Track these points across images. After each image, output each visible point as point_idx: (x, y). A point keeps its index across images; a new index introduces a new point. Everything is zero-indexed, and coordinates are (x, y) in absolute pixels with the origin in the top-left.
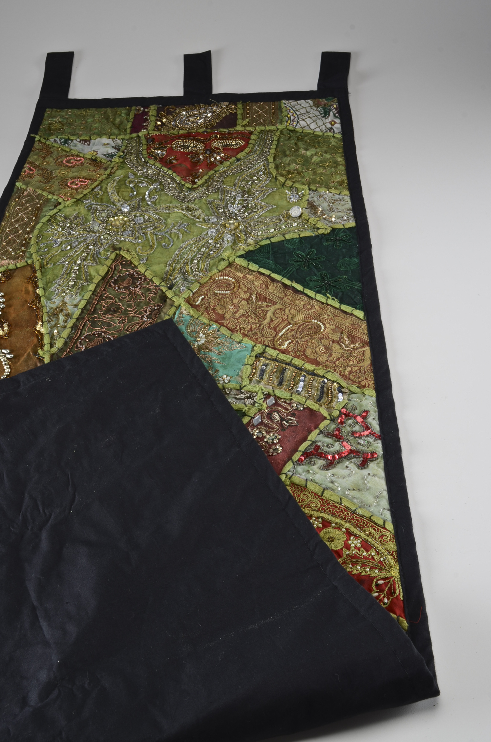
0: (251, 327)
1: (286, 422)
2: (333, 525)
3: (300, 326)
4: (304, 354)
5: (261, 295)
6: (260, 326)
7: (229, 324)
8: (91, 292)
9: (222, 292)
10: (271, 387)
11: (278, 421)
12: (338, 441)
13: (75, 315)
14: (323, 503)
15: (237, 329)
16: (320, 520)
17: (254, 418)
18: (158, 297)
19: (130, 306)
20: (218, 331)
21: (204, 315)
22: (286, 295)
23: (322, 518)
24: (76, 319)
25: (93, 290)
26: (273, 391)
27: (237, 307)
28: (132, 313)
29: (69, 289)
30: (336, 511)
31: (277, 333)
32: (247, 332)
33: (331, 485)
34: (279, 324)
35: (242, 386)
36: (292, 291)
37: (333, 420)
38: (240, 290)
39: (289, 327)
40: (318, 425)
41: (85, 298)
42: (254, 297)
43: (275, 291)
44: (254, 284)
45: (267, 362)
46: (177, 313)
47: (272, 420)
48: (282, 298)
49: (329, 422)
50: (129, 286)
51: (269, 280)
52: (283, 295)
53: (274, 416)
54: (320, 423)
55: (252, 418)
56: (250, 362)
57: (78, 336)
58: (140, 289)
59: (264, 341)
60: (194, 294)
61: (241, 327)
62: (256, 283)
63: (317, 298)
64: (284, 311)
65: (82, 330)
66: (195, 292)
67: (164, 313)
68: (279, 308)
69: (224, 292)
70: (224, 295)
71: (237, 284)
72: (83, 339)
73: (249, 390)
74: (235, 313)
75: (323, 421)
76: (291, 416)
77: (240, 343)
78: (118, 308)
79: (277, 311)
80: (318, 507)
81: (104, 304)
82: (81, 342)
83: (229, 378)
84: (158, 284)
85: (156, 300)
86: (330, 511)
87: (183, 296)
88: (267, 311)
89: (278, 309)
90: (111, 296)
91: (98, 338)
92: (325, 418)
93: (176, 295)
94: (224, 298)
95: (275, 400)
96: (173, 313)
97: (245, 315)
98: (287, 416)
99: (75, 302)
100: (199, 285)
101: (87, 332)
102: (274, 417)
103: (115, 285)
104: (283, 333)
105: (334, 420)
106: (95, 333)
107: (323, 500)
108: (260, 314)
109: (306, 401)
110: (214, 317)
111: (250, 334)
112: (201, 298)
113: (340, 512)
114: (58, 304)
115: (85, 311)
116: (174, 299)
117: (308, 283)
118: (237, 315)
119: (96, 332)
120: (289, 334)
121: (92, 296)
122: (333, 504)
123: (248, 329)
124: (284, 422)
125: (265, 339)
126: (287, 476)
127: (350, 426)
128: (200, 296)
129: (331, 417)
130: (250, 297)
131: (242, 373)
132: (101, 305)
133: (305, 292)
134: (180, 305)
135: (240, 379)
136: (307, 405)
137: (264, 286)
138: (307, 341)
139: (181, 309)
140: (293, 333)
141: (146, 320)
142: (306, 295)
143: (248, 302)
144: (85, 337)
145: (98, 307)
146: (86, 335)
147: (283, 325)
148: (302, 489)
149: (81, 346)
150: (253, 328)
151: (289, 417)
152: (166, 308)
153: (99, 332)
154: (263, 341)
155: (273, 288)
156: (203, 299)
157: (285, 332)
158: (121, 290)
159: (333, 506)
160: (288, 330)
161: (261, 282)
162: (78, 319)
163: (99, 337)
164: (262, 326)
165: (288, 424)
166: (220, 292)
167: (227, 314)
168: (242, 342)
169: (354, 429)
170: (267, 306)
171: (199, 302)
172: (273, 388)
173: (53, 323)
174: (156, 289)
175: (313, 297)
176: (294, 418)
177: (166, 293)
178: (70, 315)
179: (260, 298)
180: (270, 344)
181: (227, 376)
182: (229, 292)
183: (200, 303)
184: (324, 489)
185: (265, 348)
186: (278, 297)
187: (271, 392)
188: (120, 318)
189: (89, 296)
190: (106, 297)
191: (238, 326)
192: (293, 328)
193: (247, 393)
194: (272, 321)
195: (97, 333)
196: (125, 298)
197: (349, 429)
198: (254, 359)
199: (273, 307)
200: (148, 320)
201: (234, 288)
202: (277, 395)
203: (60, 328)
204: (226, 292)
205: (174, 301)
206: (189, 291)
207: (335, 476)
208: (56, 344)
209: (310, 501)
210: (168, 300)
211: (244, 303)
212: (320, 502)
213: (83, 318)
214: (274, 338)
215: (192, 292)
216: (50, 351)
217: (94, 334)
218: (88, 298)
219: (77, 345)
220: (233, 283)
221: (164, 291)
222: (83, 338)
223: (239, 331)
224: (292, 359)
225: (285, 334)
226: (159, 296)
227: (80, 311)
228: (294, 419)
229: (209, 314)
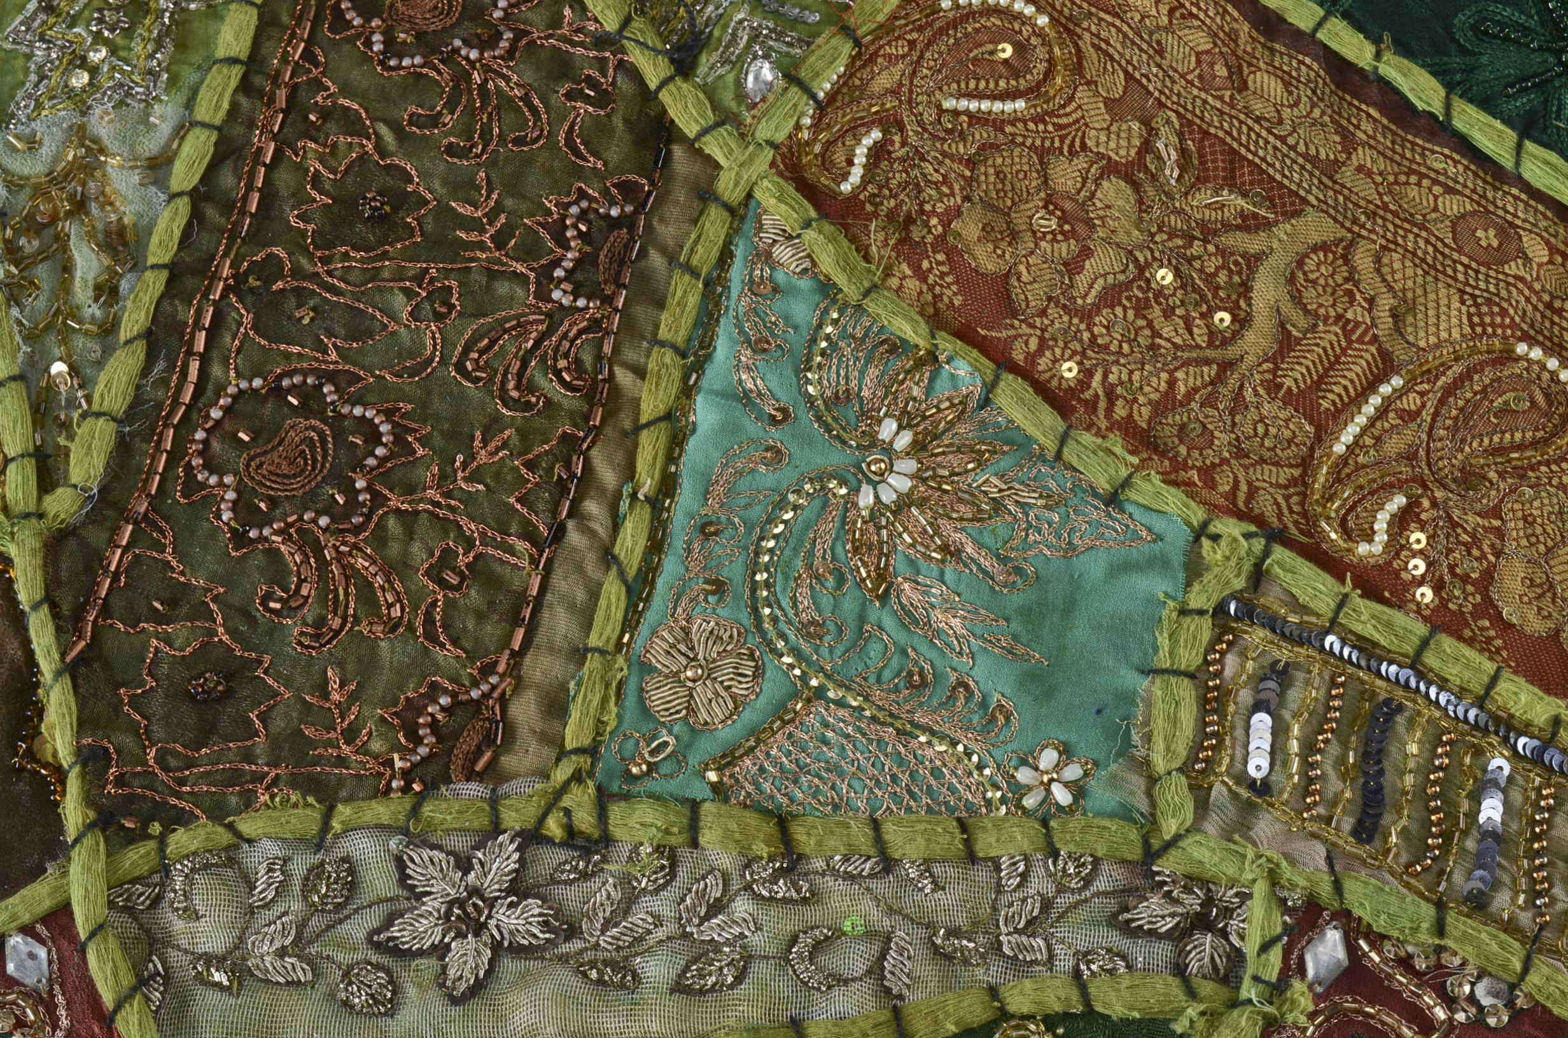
0: (1172, 383)
3: (1450, 391)
4: (1488, 601)
5: (1206, 134)
6: (1219, 380)
7: (1040, 351)
8: (237, 72)
9: (985, 105)
10: (1321, 850)
13: (155, 240)
15: (1087, 395)
18: (618, 122)
19: (464, 188)
20: (985, 402)
21: (894, 282)
22: (1349, 143)
24: (164, 275)
25: (244, 56)
26: (1338, 886)
27: (1081, 229)
28: (481, 246)
29: (107, 42)
31: (1324, 432)
32: (1146, 411)
34: (1333, 364)
35: (1156, 843)
36: (1382, 110)
38: (1082, 93)
39: (1385, 389)
41: (202, 112)
42: (1166, 146)
43: (1286, 113)
44: (1161, 52)
45: (1284, 653)
46: (740, 250)
48: (1331, 169)
50: (447, 32)
51: (1246, 27)
52: (1326, 147)
56: (1189, 658)
57: (187, 397)
58: (510, 54)
59: (1253, 491)
60: (821, 108)
61: (1112, 378)
62: (1170, 41)
63: (1526, 175)
64: (1347, 262)
65: (205, 359)
66: (832, 97)
67: (663, 250)
68: (1316, 238)
69: (998, 106)
70: (997, 123)
71: (1062, 45)
72: (218, 423)
73: (1193, 870)
74: (1072, 266)
77: (1113, 499)
78: (401, 200)
79: (1310, 264)
81: (314, 165)
82: (205, 442)
83: (1073, 772)
84: (611, 24)
85: (614, 153)
87: (764, 132)
88: (1254, 261)
89: (1315, 249)
90: (346, 102)
91: (303, 423)
93: (724, 118)
94: (996, 147)
95: (1351, 948)
96: (715, 253)
97: (1128, 285)
99: (151, 145)
100: (847, 49)
101: (239, 375)
103: (368, 20)
104: (1358, 438)
106: (286, 383)
108: (1210, 278)
109: (1526, 969)
110: (952, 296)
111: (1167, 431)
112: (867, 141)
114: (56, 159)
115: (211, 212)
116: (713, 147)
117: (1463, 51)
118: (1082, 281)
119: (290, 374)
120: (1394, 445)
121: (243, 101)
123: (1155, 396)
125: (1256, 474)
128: (855, 130)
130: (1147, 147)
131: (1148, 738)
132: (302, 169)
133: (1458, 124)
134: (749, 196)
135: (1137, 782)
136: (1529, 996)
137: (1221, 71)
138: (1496, 512)
139: (760, 228)
140: (1411, 435)
141: (565, 302)
142: (1465, 146)
143: (1136, 186)
144: (227, 410)
145: (284, 179)
146: (235, 397)
147: (1356, 369)
149: (213, 480)
150: (1182, 388)
152: (673, 212)
153: (305, 373)
154: (1244, 487)
155: (1274, 87)
156: (878, 153)
157: (1364, 431)
158: (406, 62)
160: (1382, 413)
161: (1203, 43)
162: (175, 271)
163: (305, 410)
164: (1233, 381)
166: (973, 105)
167: (1025, 277)
168: (1132, 495)
170: (1249, 224)
171: (856, 174)
172: (1329, 860)
173: (39, 302)
174: (602, 63)
175: (1507, 161)
177: (664, 96)
178: (130, 236)
179: (1201, 156)
180: (1288, 520)
181: (1067, 752)
182: (1020, 104)
183: (865, 181)
185: (1267, 553)
186: (1306, 156)
187: (1325, 889)
188: (419, 279)
189: (226, 105)
190: (326, 114)
191: (1098, 377)
192: (1411, 402)
193: (1188, 890)
194: (1286, 343)
195: (297, 379)
196: (434, 121)
198: (1204, 629)
199: (1282, 231)
200: (581, 303)
201: (1049, 74)
202: (1357, 912)
203: (79, 342)
204: (1009, 107)
205: (717, 166)
206: (794, 90)
208: (67, 452)
210: (678, 151)
211: (1114, 192)
213: (204, 269)
214: (1306, 464)
215: (813, 97)
216: (41, 516)
217: (277, 392)
218: (218, 119)
219: (189, 468)
220: (1039, 33)
221: (653, 85)
222: (216, 414)
223: (1102, 404)
224: (1425, 643)
225: (1369, 441)
226: (626, 121)
227: (183, 206)
229: (922, 276)
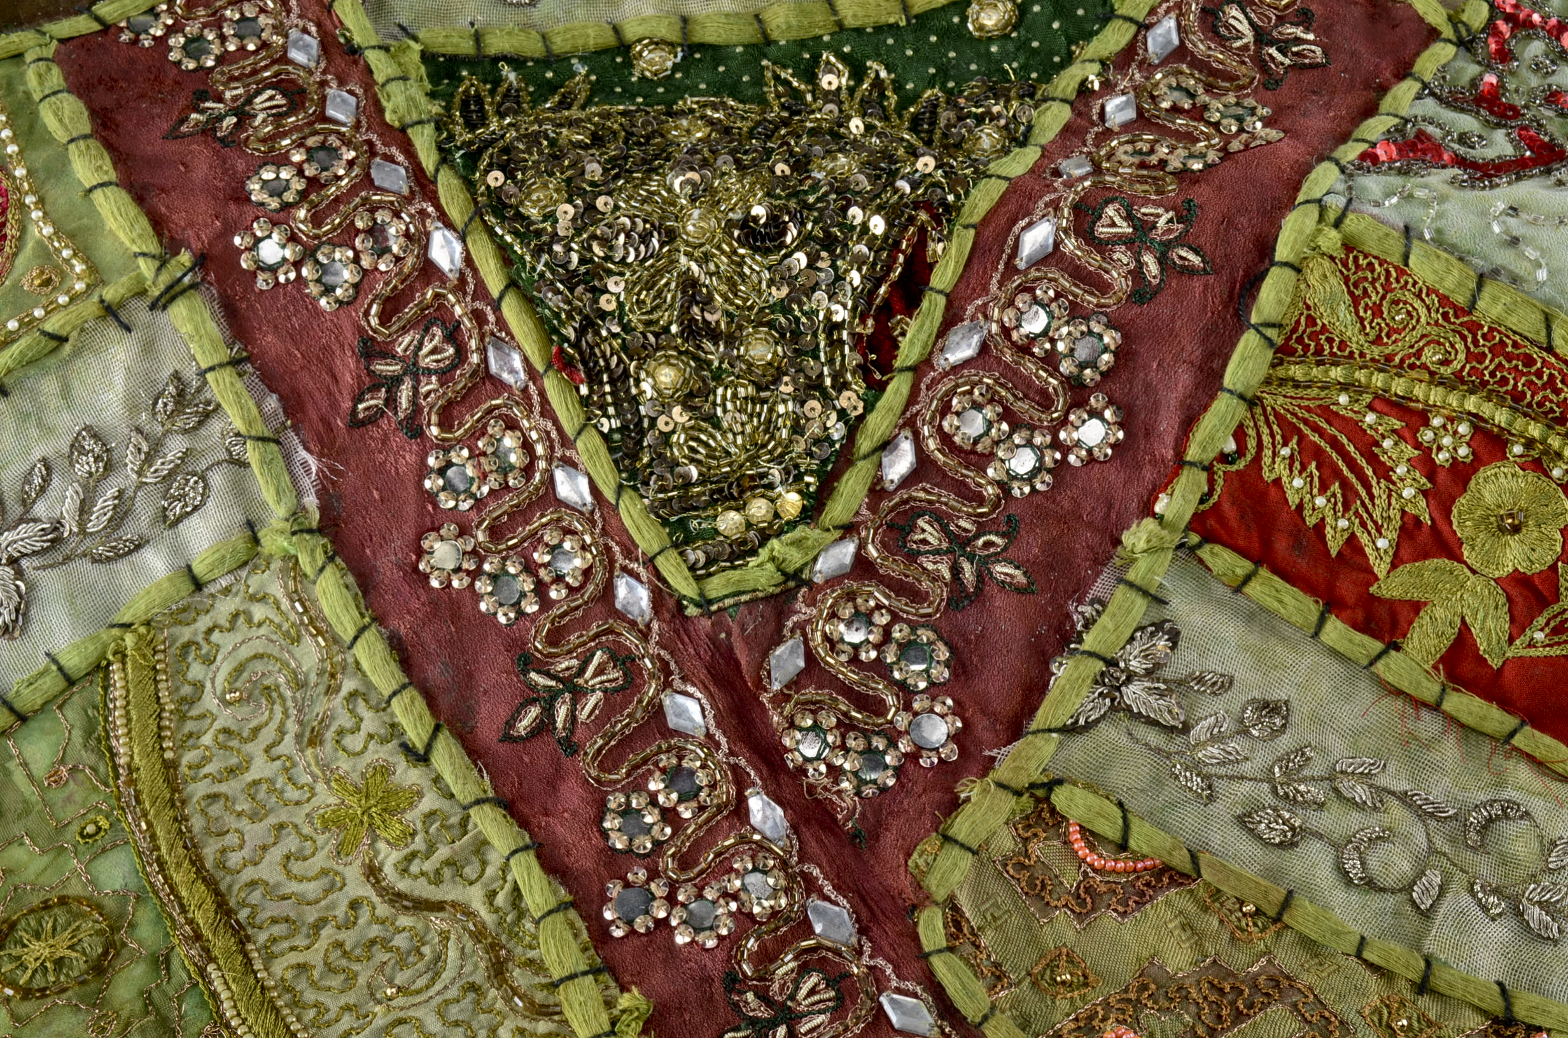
1: (1279, 50)
2: (1518, 449)
11: (1245, 47)
12: (1498, 126)
14: (1475, 342)
16: (1463, 429)
17: (1148, 27)
23: (1476, 419)
30: (1530, 384)
33: (1504, 258)
37: (1466, 44)
40: (1410, 64)
47: (1222, 41)
49: (1451, 50)
53: (1232, 21)
54: (1417, 54)
55: (1144, 27)
75: (1426, 45)
76: (1297, 25)
80: (1456, 365)
86: (1504, 381)
92: (1433, 35)
98: (1281, 20)
102: (1228, 26)
105: (1471, 42)
107: (1474, 327)
113: (1544, 387)
122: (1515, 345)
124: (1273, 51)
126: (1323, 210)
127: (1537, 67)
129: (1456, 30)
148: (1388, 272)
151: (1290, 30)
159: (1518, 357)
165: (1287, 62)
169: (1551, 80)
176: (1307, 30)
184: (1481, 279)
197: (1534, 81)
207: (1524, 216)
209: (1423, 336)
212: (1464, 338)
228: (1311, 37)
